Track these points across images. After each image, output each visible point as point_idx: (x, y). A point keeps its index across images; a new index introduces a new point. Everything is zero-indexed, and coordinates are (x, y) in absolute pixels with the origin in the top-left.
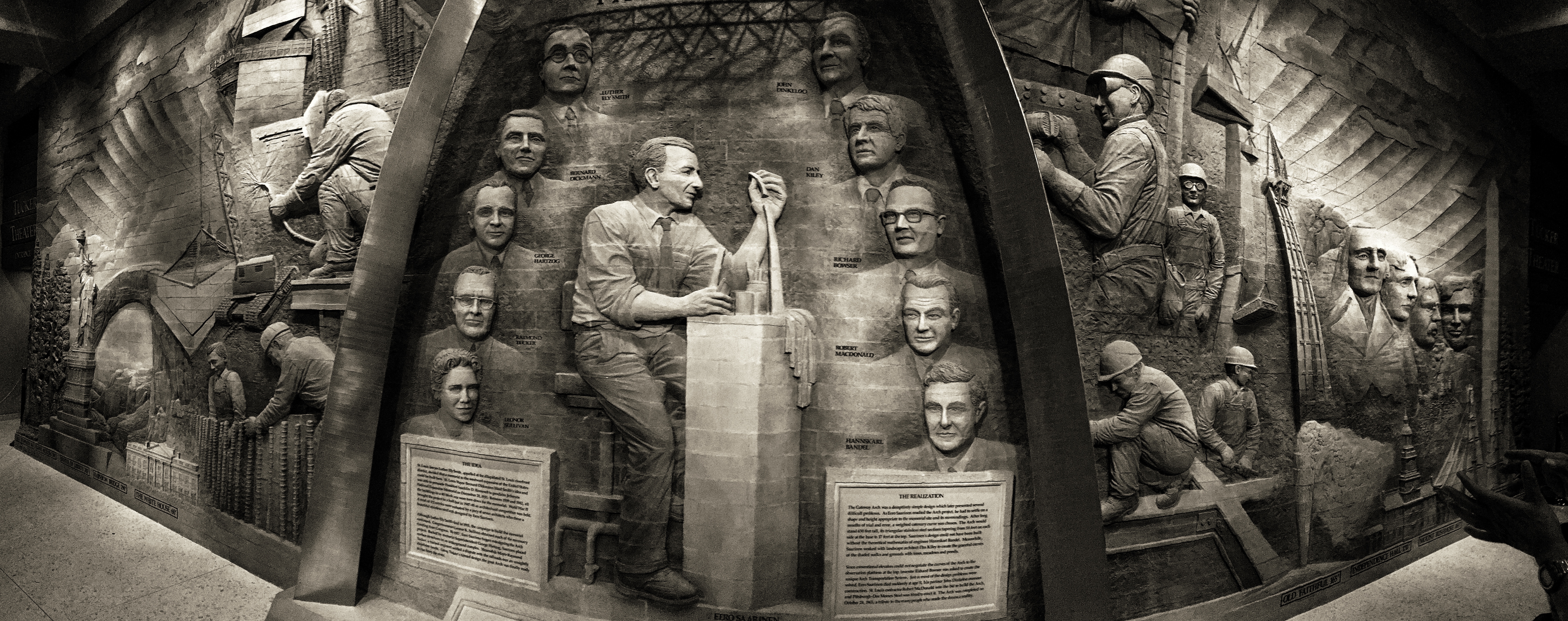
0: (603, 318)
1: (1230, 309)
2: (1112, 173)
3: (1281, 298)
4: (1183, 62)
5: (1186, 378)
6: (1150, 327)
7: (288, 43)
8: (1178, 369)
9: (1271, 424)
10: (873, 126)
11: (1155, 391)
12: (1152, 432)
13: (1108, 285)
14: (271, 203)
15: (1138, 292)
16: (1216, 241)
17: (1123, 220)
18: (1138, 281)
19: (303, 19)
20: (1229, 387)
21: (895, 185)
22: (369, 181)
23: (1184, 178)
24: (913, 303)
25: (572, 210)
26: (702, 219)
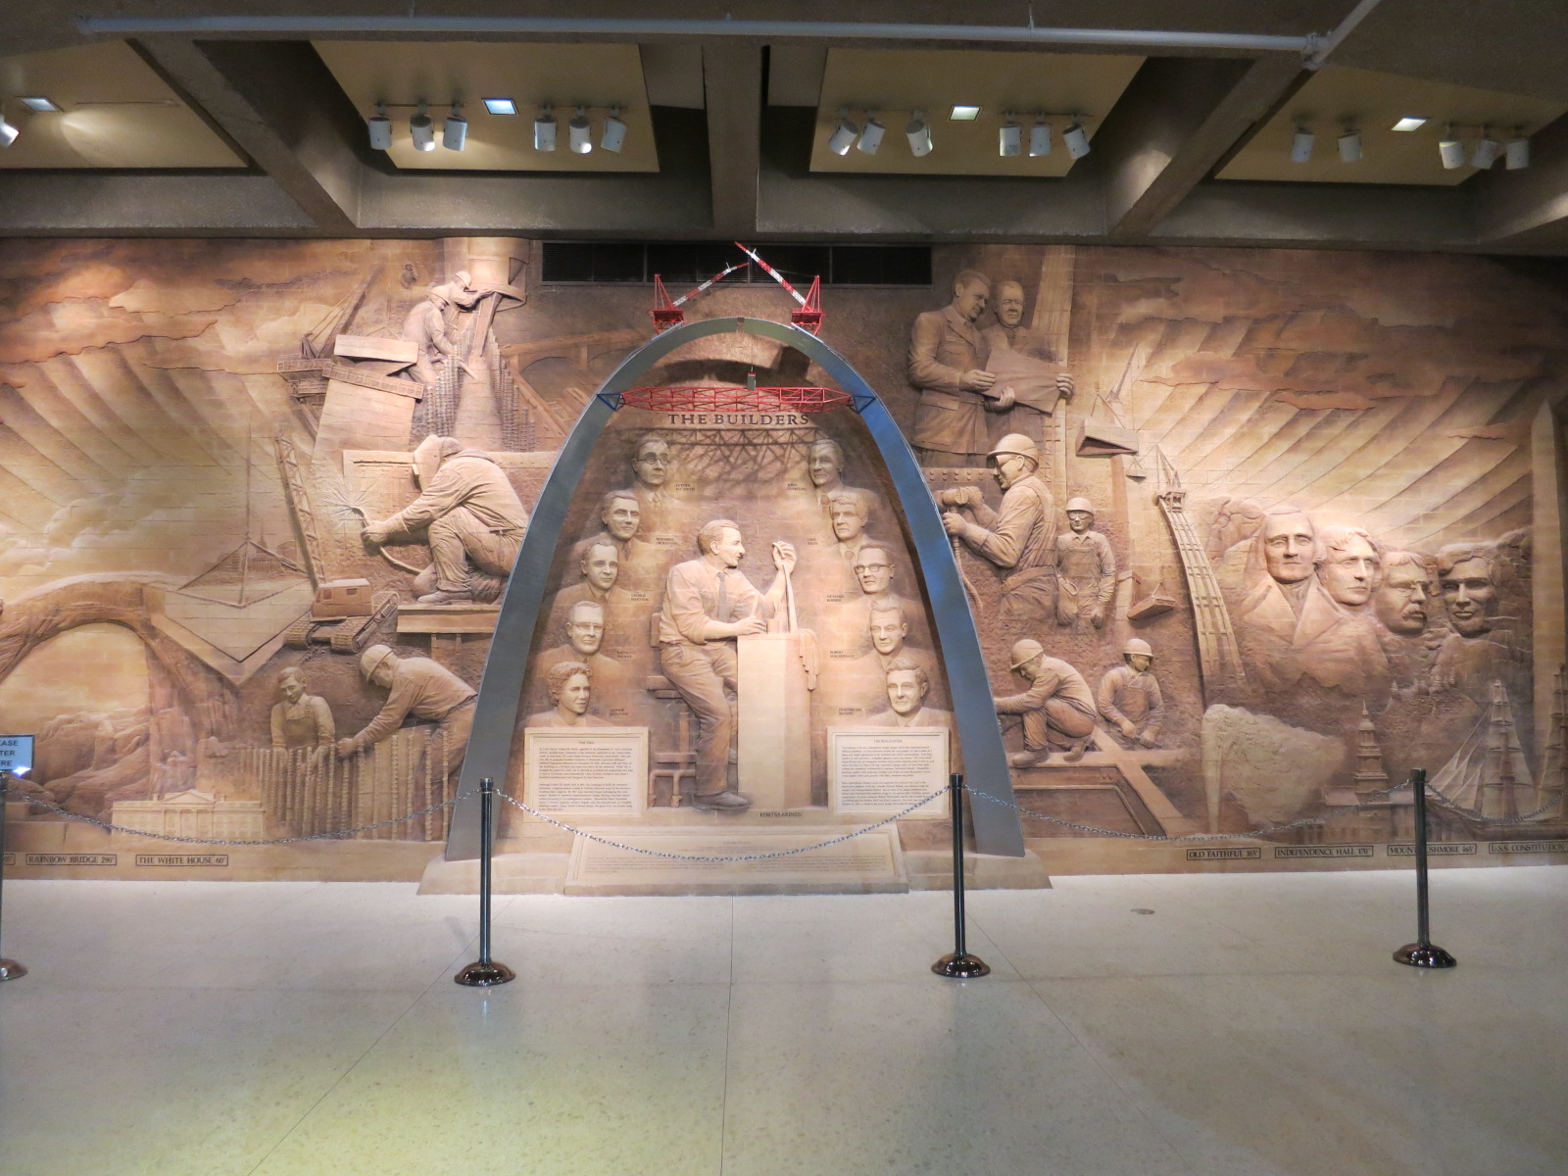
0: (683, 638)
1: (1125, 608)
2: (1007, 522)
3: (1180, 594)
4: (1063, 423)
5: (1088, 666)
6: (1051, 628)
7: (394, 380)
8: (1080, 660)
9: (1176, 705)
10: (847, 514)
11: (1053, 674)
12: (1055, 704)
13: (1012, 599)
14: (367, 528)
15: (1036, 603)
16: (1103, 555)
17: (1019, 553)
18: (1035, 595)
19: (415, 365)
20: (1126, 673)
21: (862, 548)
22: (488, 525)
23: (1069, 512)
24: (876, 622)
25: (657, 565)
26: (744, 572)
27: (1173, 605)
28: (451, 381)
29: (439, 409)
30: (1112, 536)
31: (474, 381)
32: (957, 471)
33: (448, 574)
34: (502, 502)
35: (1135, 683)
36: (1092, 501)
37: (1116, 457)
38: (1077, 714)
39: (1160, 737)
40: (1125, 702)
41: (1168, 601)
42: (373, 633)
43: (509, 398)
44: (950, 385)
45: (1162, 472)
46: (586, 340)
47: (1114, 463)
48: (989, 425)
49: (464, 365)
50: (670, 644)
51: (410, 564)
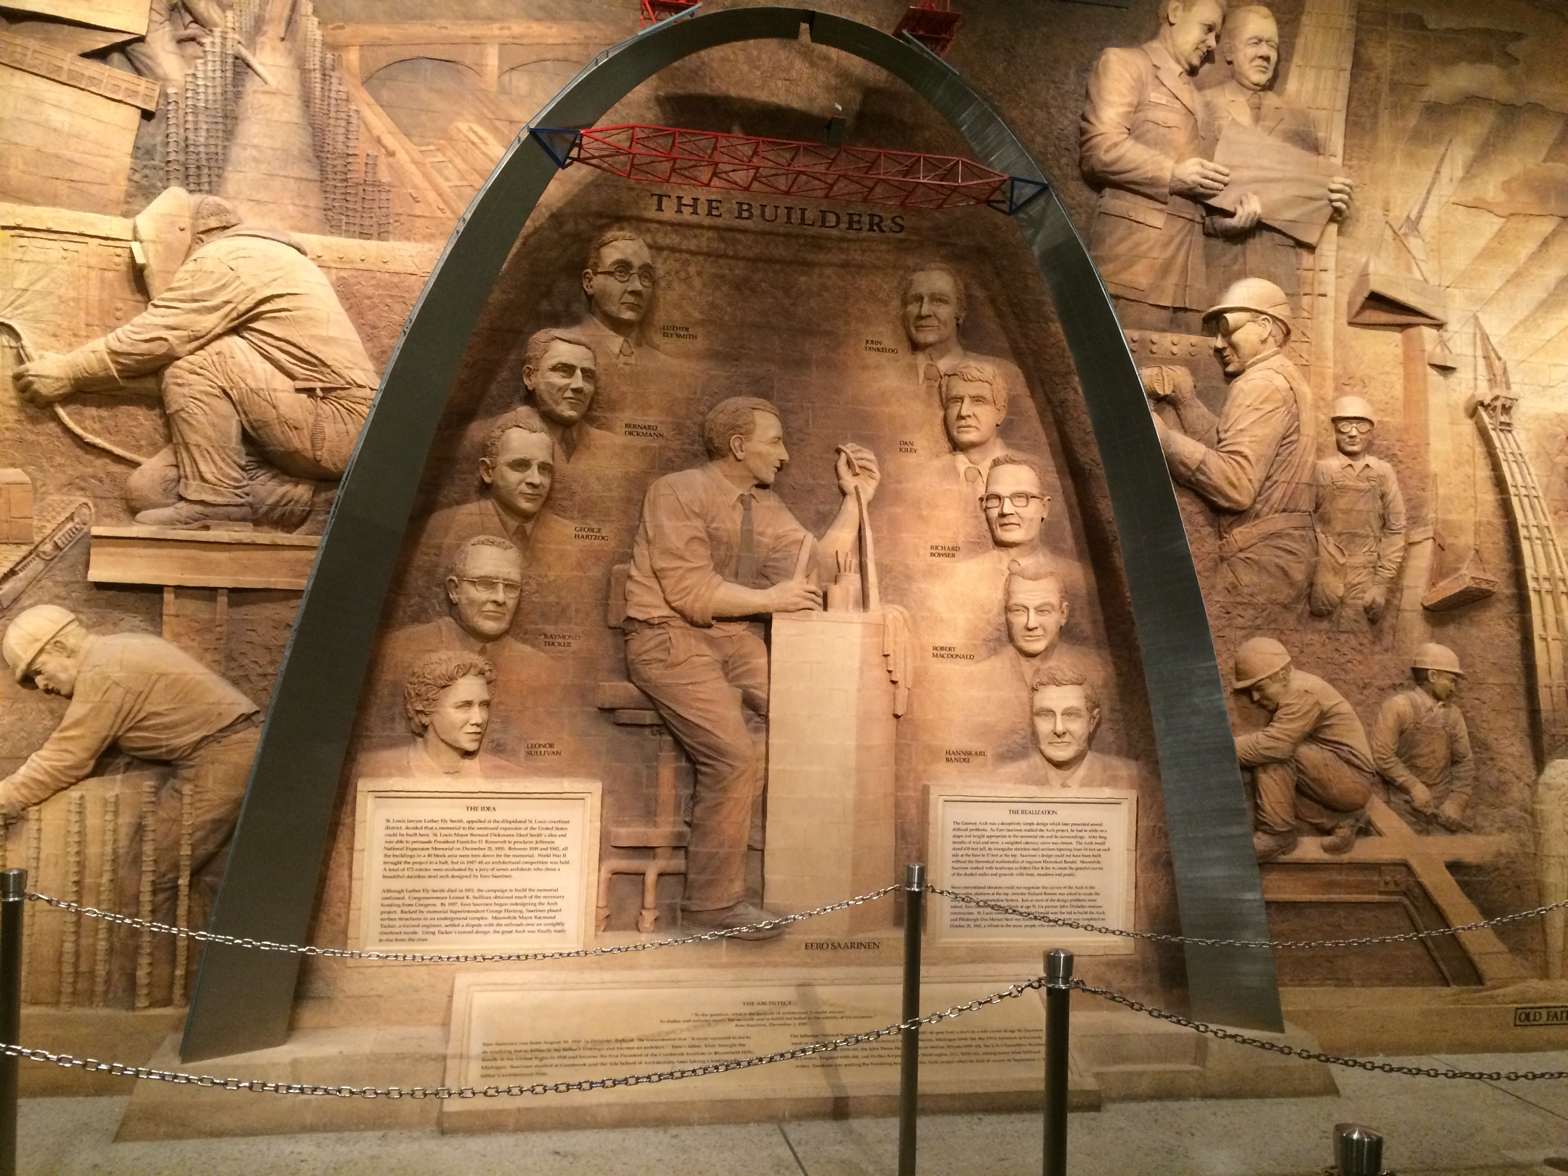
0: (673, 613)
1: (1417, 592)
2: (1239, 431)
3: (1504, 570)
4: (1331, 264)
5: (1354, 688)
6: (1299, 620)
7: (94, 68)
8: (1343, 676)
9: (1492, 759)
10: (978, 399)
11: (1311, 700)
12: (1311, 753)
13: (1240, 568)
14: (28, 365)
15: (1279, 574)
16: (1390, 497)
17: (1257, 485)
18: (1277, 560)
19: (141, 39)
20: (1419, 701)
21: (996, 463)
22: (292, 377)
23: (1336, 420)
24: (1020, 598)
25: (627, 473)
26: (782, 496)
27: (1495, 589)
28: (218, 81)
29: (191, 136)
30: (1402, 467)
31: (266, 88)
32: (1155, 336)
33: (203, 467)
34: (323, 333)
35: (1433, 720)
36: (1371, 402)
37: (1413, 331)
38: (1347, 771)
39: (1469, 812)
40: (1414, 752)
41: (1488, 582)
42: (35, 581)
43: (342, 130)
44: (1154, 182)
45: (1481, 362)
46: (497, 32)
47: (1407, 342)
48: (1209, 260)
49: (245, 53)
50: (648, 624)
51: (117, 444)
